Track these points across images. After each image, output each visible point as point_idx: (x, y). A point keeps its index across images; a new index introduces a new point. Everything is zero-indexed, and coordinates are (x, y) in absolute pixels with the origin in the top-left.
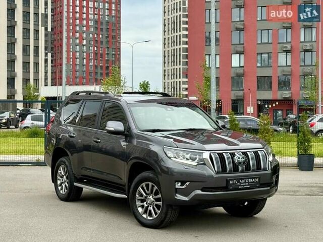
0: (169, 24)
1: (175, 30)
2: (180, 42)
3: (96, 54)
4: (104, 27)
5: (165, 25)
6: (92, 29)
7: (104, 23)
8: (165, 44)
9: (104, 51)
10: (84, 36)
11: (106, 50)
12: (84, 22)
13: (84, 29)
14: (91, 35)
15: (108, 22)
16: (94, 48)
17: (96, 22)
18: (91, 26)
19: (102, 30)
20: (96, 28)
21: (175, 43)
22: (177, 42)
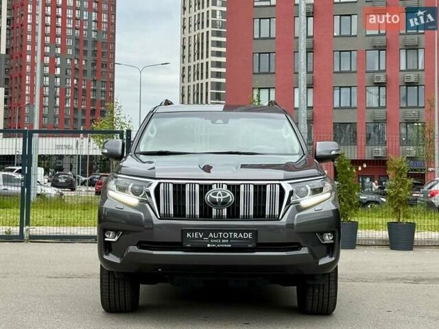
0: (190, 46)
1: (199, 55)
2: (207, 73)
3: (75, 90)
4: (89, 49)
5: (184, 47)
6: (70, 52)
7: (90, 43)
8: (184, 76)
9: (89, 86)
10: (58, 61)
11: (92, 84)
12: (59, 41)
13: (59, 51)
14: (69, 61)
15: (95, 42)
16: (72, 82)
17: (77, 40)
18: (70, 47)
19: (85, 52)
20: (77, 50)
21: (199, 75)
22: (202, 74)
